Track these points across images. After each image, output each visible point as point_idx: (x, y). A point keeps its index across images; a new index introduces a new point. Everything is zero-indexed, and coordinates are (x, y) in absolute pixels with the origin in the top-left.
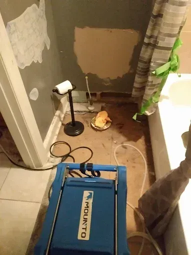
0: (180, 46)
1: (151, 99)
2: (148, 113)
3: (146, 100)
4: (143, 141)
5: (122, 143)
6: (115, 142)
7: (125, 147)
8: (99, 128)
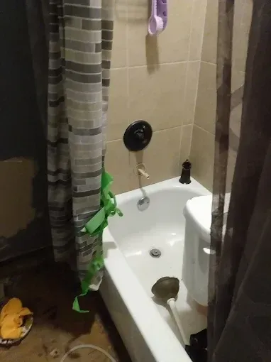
0: (111, 183)
1: (93, 266)
2: (95, 287)
3: (85, 271)
4: (101, 324)
5: (67, 349)
6: (52, 353)
7: (75, 356)
8: (12, 340)
